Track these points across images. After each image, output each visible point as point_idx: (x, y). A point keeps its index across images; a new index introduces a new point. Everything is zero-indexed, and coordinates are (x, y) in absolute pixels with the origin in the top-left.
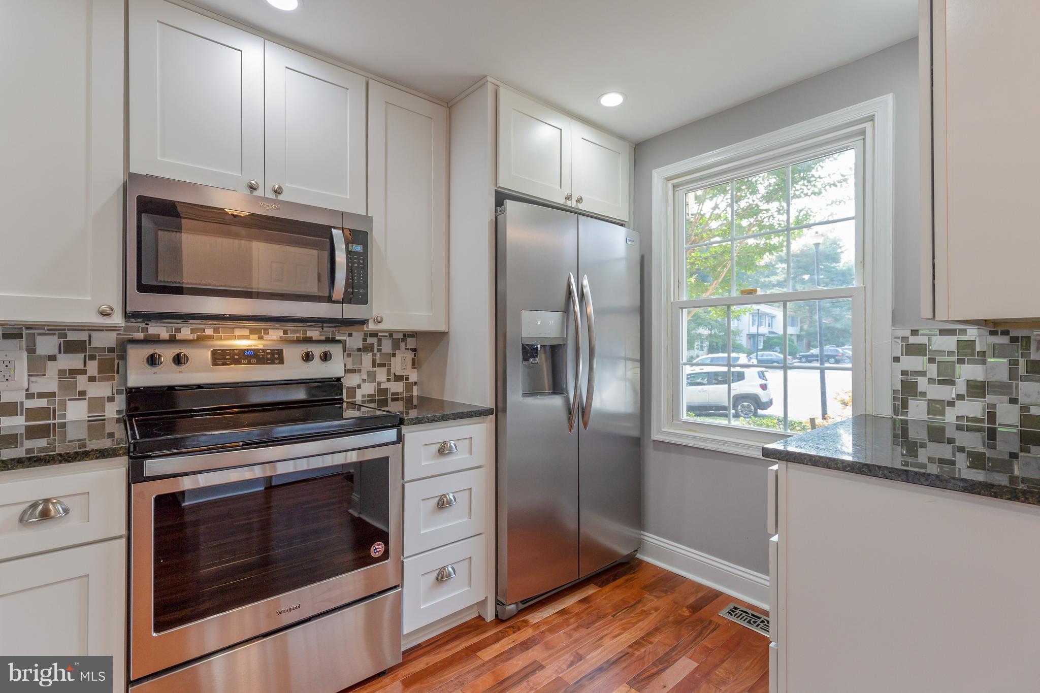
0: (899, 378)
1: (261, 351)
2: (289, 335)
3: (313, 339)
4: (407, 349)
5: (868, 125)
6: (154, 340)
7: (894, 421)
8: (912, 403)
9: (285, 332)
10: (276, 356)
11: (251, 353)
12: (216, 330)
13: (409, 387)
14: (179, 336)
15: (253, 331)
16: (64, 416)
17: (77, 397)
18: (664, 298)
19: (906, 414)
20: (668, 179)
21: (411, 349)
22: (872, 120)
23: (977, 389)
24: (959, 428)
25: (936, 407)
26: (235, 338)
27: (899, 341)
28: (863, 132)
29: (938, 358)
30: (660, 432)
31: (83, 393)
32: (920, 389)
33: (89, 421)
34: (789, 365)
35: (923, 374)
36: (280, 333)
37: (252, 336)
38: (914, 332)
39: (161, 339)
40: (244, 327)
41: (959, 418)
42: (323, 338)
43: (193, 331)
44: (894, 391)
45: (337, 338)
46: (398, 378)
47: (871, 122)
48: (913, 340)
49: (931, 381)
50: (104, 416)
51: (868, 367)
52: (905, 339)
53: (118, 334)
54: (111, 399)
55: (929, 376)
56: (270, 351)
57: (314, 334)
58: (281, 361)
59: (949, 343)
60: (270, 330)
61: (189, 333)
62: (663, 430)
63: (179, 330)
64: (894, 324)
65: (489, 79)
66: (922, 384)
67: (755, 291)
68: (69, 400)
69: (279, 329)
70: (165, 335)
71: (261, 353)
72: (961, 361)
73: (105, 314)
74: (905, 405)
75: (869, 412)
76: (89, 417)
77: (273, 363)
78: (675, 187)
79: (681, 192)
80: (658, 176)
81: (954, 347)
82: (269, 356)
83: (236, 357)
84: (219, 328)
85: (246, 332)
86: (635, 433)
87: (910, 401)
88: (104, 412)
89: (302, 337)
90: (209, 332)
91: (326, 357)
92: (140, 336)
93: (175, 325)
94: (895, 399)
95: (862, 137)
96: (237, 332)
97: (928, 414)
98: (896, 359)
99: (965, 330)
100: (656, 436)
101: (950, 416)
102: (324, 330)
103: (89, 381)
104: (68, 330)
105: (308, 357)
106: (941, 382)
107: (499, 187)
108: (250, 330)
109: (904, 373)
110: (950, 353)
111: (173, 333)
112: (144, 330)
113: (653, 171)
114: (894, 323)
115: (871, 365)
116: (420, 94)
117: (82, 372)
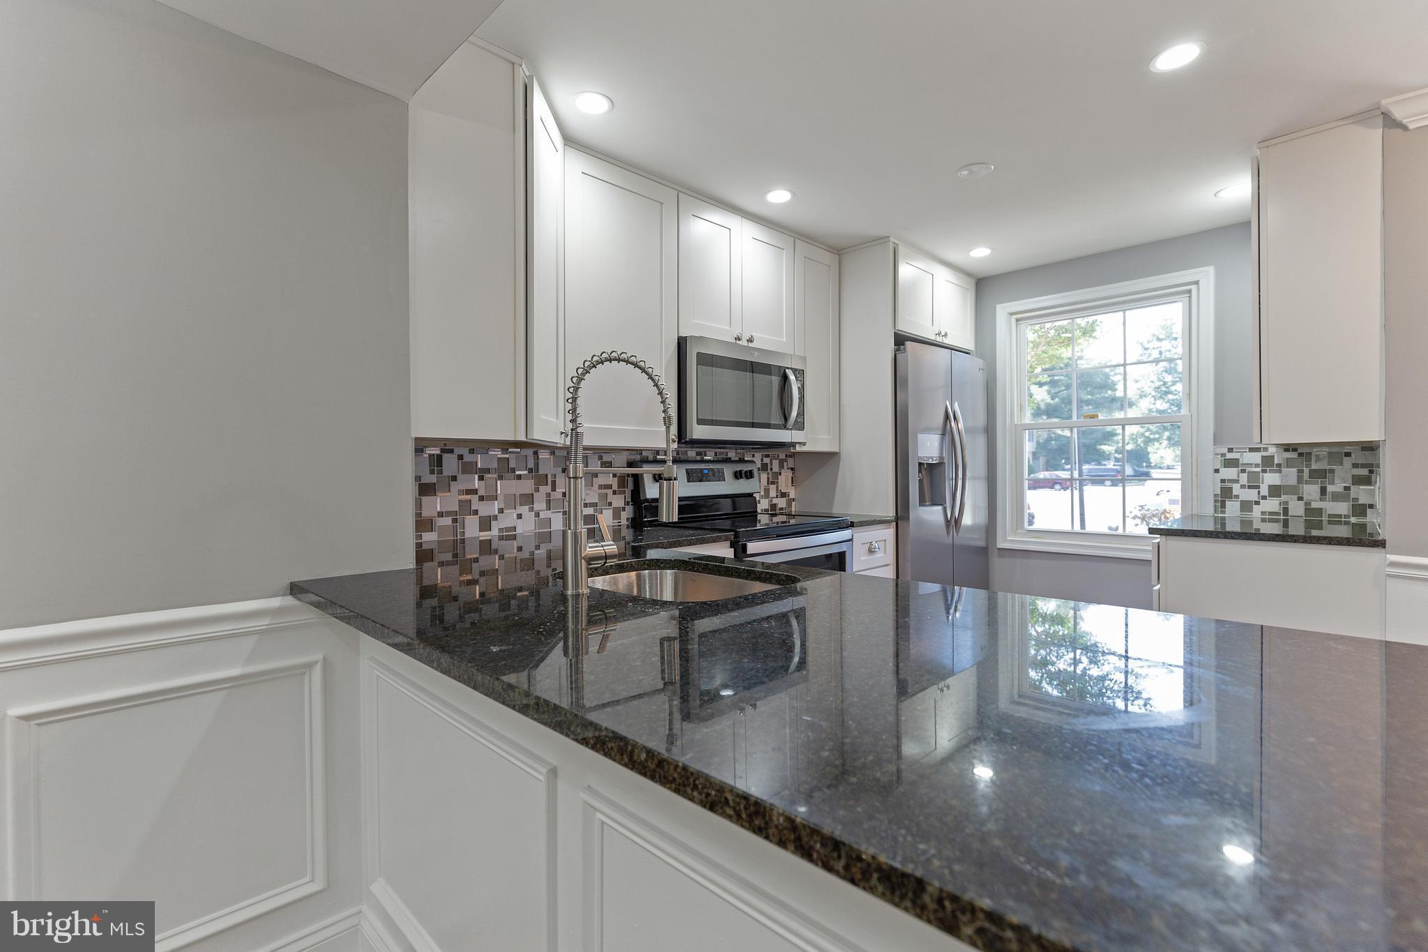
0: (1219, 485)
4: (788, 468)
5: (1193, 288)
7: (1216, 518)
8: (1228, 504)
11: (706, 472)
13: (790, 502)
17: (607, 507)
18: (1008, 420)
19: (1223, 512)
20: (1012, 314)
21: (791, 468)
22: (1197, 284)
23: (1275, 491)
24: (1263, 520)
25: (1246, 506)
27: (1219, 456)
28: (1190, 292)
29: (1248, 469)
30: (1005, 540)
31: (610, 504)
32: (1234, 493)
33: (613, 526)
34: (1127, 478)
35: (1237, 481)
38: (1230, 450)
41: (1263, 513)
42: (737, 459)
44: (1216, 495)
45: (746, 459)
46: (783, 495)
47: (1196, 285)
48: (1229, 456)
49: (1243, 487)
51: (1194, 478)
52: (1223, 455)
54: (624, 509)
55: (1241, 483)
57: (732, 454)
59: (1256, 458)
62: (1008, 538)
64: (1214, 445)
65: (892, 239)
66: (1236, 489)
67: (1097, 416)
68: (604, 509)
72: (1264, 471)
74: (1223, 506)
75: (1195, 512)
76: (613, 523)
78: (1018, 320)
79: (1023, 325)
80: (1002, 311)
81: (1259, 461)
86: (982, 543)
87: (1227, 502)
88: (620, 519)
94: (1216, 501)
95: (1188, 295)
97: (1241, 511)
98: (1217, 471)
99: (1267, 448)
100: (1001, 544)
101: (1257, 512)
103: (612, 493)
106: (1250, 487)
107: (899, 330)
109: (1223, 481)
110: (1257, 465)
113: (997, 306)
114: (1215, 443)
115: (1197, 475)
116: (820, 246)
117: (610, 487)
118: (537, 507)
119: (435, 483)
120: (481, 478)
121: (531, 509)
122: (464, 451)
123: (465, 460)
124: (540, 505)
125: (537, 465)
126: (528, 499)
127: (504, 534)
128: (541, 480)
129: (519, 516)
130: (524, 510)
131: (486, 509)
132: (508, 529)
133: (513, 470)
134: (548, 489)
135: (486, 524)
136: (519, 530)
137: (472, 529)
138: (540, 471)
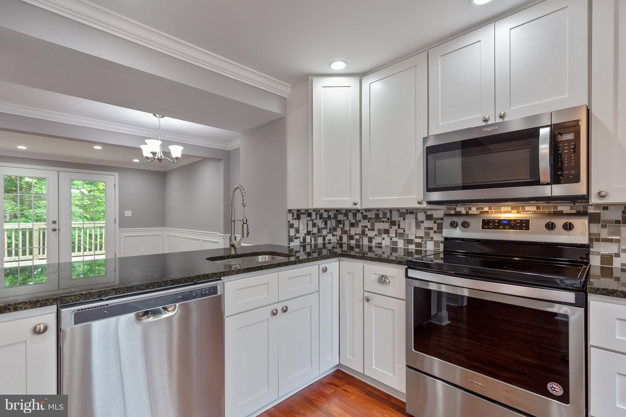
1: (513, 221)
2: (541, 210)
3: (564, 212)
6: (458, 214)
9: (538, 208)
10: (524, 225)
11: (506, 222)
12: (490, 208)
14: (470, 212)
15: (513, 208)
16: (426, 247)
17: (430, 240)
26: (501, 212)
31: (432, 238)
33: (434, 251)
36: (534, 209)
37: (513, 211)
39: (462, 213)
40: (508, 206)
43: (477, 209)
50: (439, 249)
53: (444, 211)
54: (442, 242)
56: (519, 221)
57: (565, 208)
58: (528, 228)
60: (526, 207)
61: (476, 210)
63: (470, 209)
68: (428, 240)
69: (533, 206)
70: (464, 212)
71: (513, 222)
73: (419, 203)
76: (434, 249)
77: (521, 229)
82: (518, 225)
83: (496, 224)
84: (491, 207)
85: (509, 209)
88: (439, 248)
89: (553, 211)
90: (486, 209)
91: (568, 227)
92: (453, 212)
93: (468, 206)
96: (503, 209)
102: (575, 205)
103: (434, 233)
104: (427, 210)
105: (550, 227)
108: (511, 207)
111: (468, 210)
112: (455, 209)
117: (432, 229)
118: (391, 235)
119: (354, 223)
120: (369, 222)
121: (388, 236)
122: (364, 211)
123: (364, 214)
124: (392, 234)
125: (391, 216)
126: (387, 232)
127: (377, 245)
128: (393, 223)
129: (383, 239)
130: (385, 236)
131: (371, 234)
132: (379, 244)
133: (381, 218)
134: (396, 227)
135: (370, 240)
136: (383, 245)
137: (365, 241)
138: (392, 219)
